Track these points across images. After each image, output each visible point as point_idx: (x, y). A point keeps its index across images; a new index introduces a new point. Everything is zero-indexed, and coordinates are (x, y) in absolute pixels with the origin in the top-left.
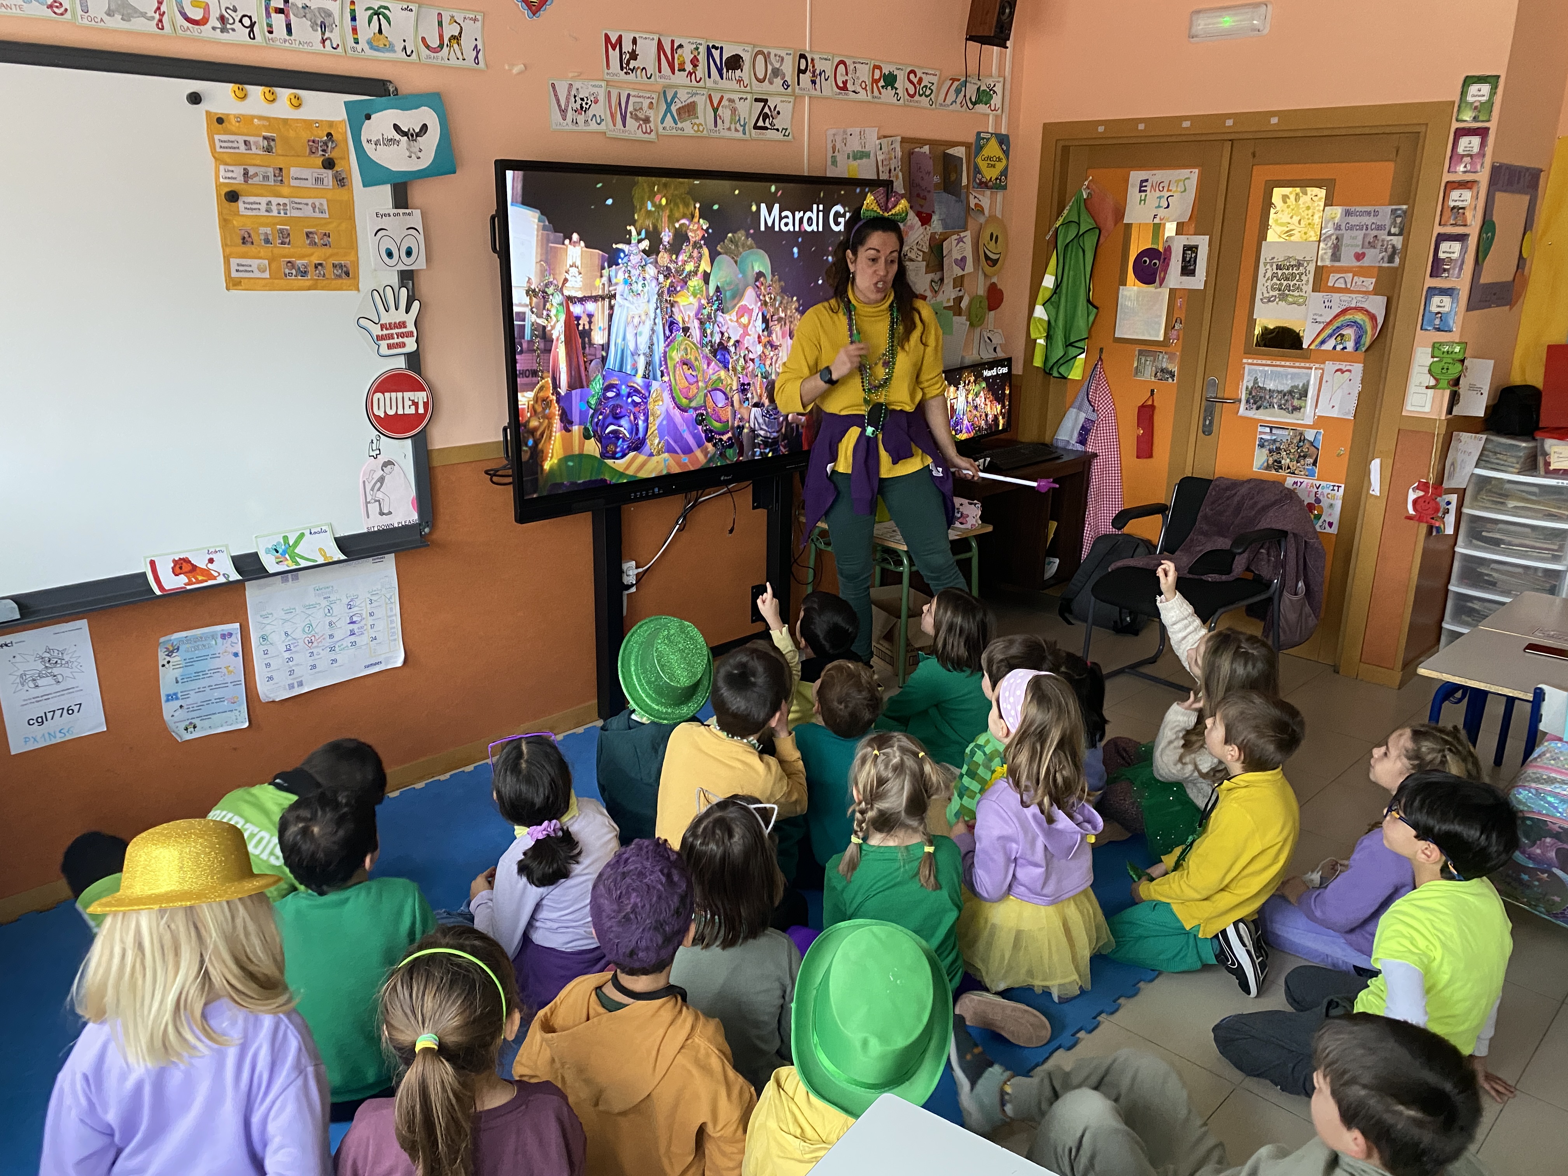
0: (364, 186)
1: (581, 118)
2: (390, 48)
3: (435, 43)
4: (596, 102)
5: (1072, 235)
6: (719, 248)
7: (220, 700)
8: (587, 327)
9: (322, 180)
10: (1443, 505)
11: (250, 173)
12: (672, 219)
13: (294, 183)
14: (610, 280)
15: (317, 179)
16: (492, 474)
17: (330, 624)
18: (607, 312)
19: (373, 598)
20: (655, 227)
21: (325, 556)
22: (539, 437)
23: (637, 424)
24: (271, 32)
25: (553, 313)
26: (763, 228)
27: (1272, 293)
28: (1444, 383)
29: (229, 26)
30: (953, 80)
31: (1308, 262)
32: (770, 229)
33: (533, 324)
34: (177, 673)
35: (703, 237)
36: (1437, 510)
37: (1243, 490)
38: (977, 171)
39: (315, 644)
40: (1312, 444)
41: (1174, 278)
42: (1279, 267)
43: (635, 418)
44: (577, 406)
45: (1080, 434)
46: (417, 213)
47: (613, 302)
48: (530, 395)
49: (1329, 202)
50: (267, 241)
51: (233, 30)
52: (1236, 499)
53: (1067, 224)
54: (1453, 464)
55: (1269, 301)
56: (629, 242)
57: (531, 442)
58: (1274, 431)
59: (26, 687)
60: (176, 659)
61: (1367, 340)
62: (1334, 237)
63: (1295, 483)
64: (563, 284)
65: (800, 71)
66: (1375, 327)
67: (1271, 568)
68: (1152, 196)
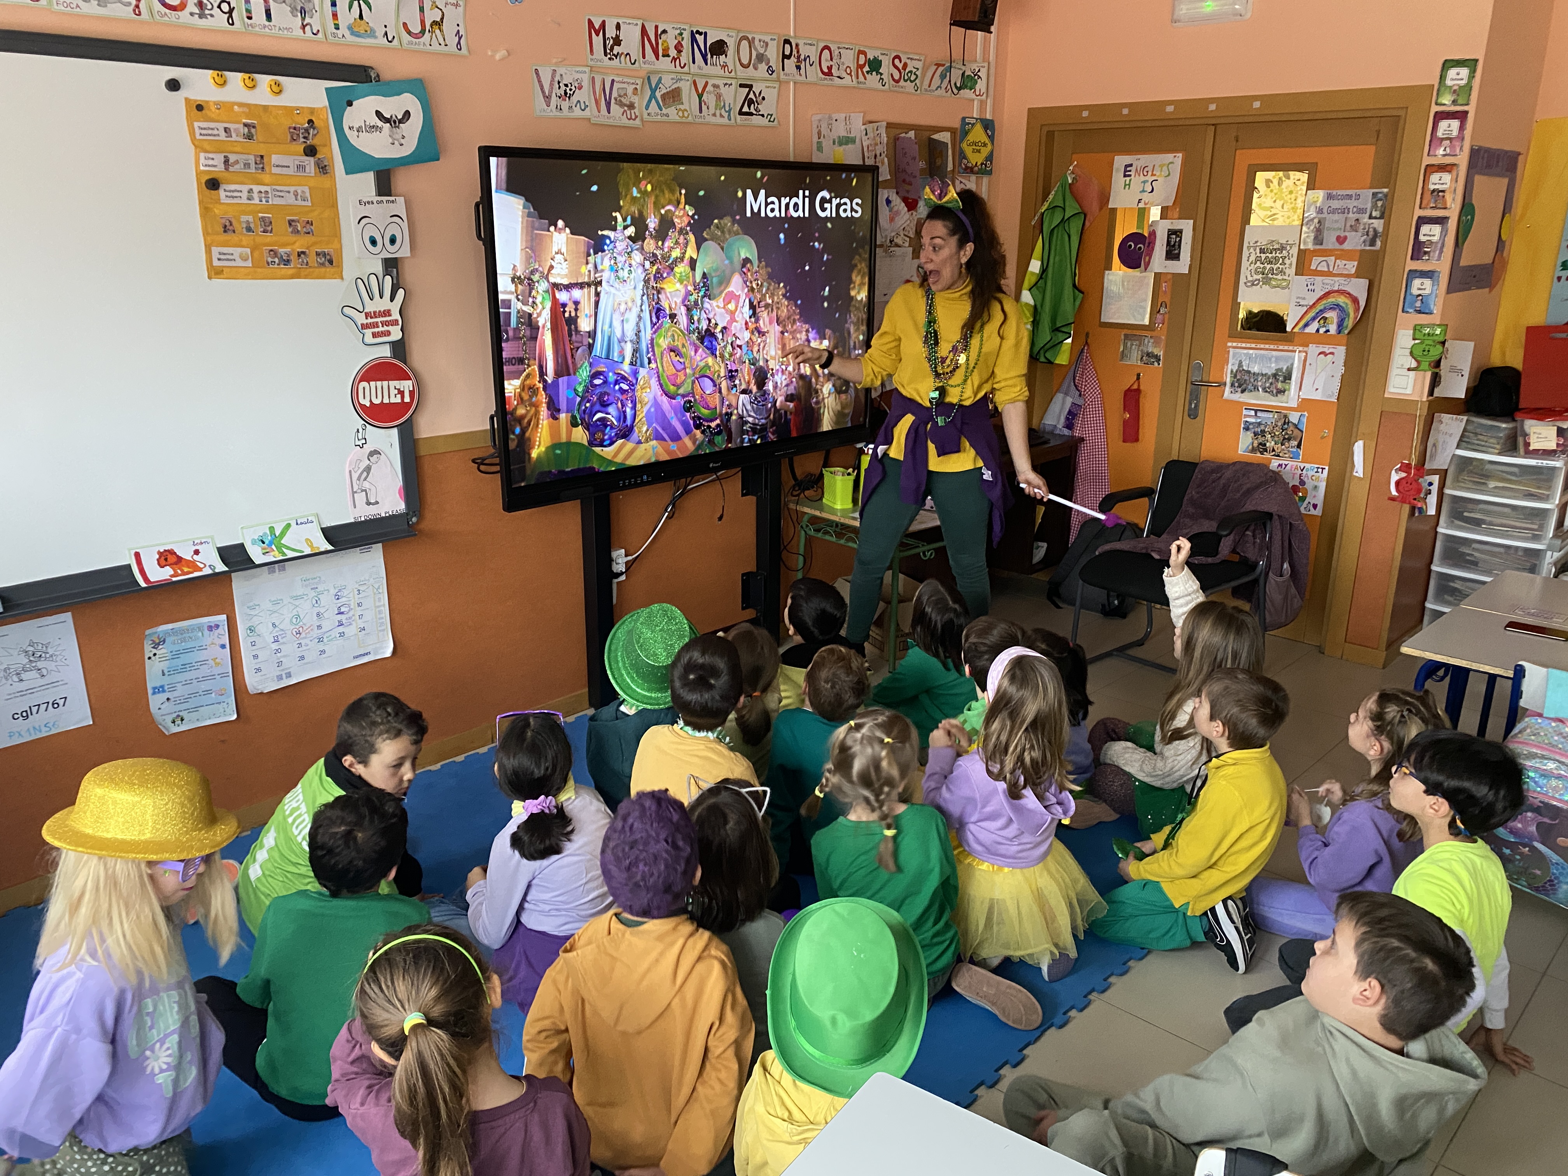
0: (347, 173)
1: (565, 105)
2: (371, 33)
3: (416, 29)
4: (580, 88)
5: (1057, 221)
6: (705, 234)
7: (208, 692)
8: (573, 314)
9: (304, 167)
10: (1425, 485)
11: (231, 161)
12: (657, 206)
13: (275, 170)
14: (596, 267)
15: (298, 167)
16: (479, 462)
17: (318, 615)
18: (593, 299)
19: (361, 588)
20: (641, 213)
21: (311, 546)
22: (527, 425)
23: (625, 412)
24: (250, 18)
25: (538, 301)
26: (749, 214)
27: (1256, 277)
28: (1425, 365)
29: (207, 12)
30: (938, 65)
31: (1291, 245)
32: (756, 215)
33: (518, 312)
34: (164, 665)
35: (689, 224)
36: (1419, 491)
37: (1228, 474)
38: (963, 156)
39: (303, 635)
40: (1296, 426)
41: (1158, 261)
42: (1262, 251)
43: (623, 406)
44: (564, 394)
45: (1067, 419)
46: (401, 200)
47: (599, 289)
48: (517, 383)
49: (1311, 185)
50: (249, 229)
51: (212, 16)
52: (1222, 481)
53: (1053, 208)
54: (1434, 445)
55: (1253, 285)
56: (614, 229)
57: (518, 430)
58: (1259, 414)
59: (10, 682)
60: (162, 651)
61: (1350, 323)
62: (1316, 221)
63: (1280, 465)
64: (549, 271)
65: (785, 57)
66: (1357, 309)
67: (1256, 550)
68: (1136, 180)
